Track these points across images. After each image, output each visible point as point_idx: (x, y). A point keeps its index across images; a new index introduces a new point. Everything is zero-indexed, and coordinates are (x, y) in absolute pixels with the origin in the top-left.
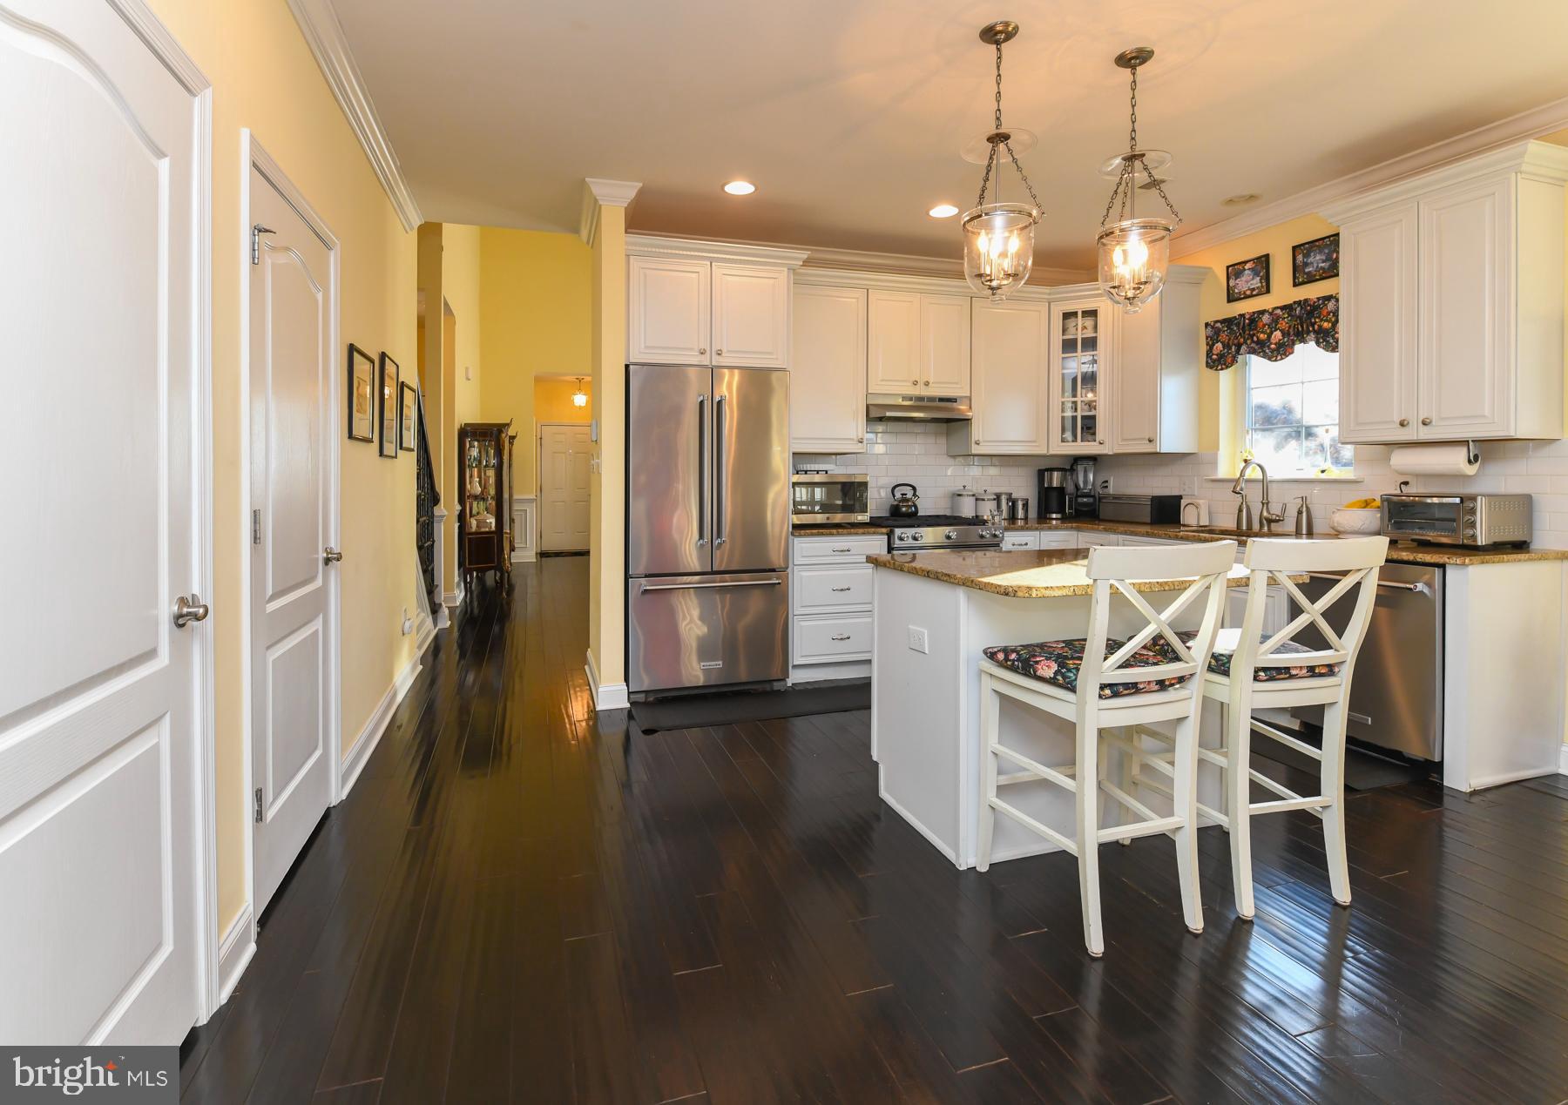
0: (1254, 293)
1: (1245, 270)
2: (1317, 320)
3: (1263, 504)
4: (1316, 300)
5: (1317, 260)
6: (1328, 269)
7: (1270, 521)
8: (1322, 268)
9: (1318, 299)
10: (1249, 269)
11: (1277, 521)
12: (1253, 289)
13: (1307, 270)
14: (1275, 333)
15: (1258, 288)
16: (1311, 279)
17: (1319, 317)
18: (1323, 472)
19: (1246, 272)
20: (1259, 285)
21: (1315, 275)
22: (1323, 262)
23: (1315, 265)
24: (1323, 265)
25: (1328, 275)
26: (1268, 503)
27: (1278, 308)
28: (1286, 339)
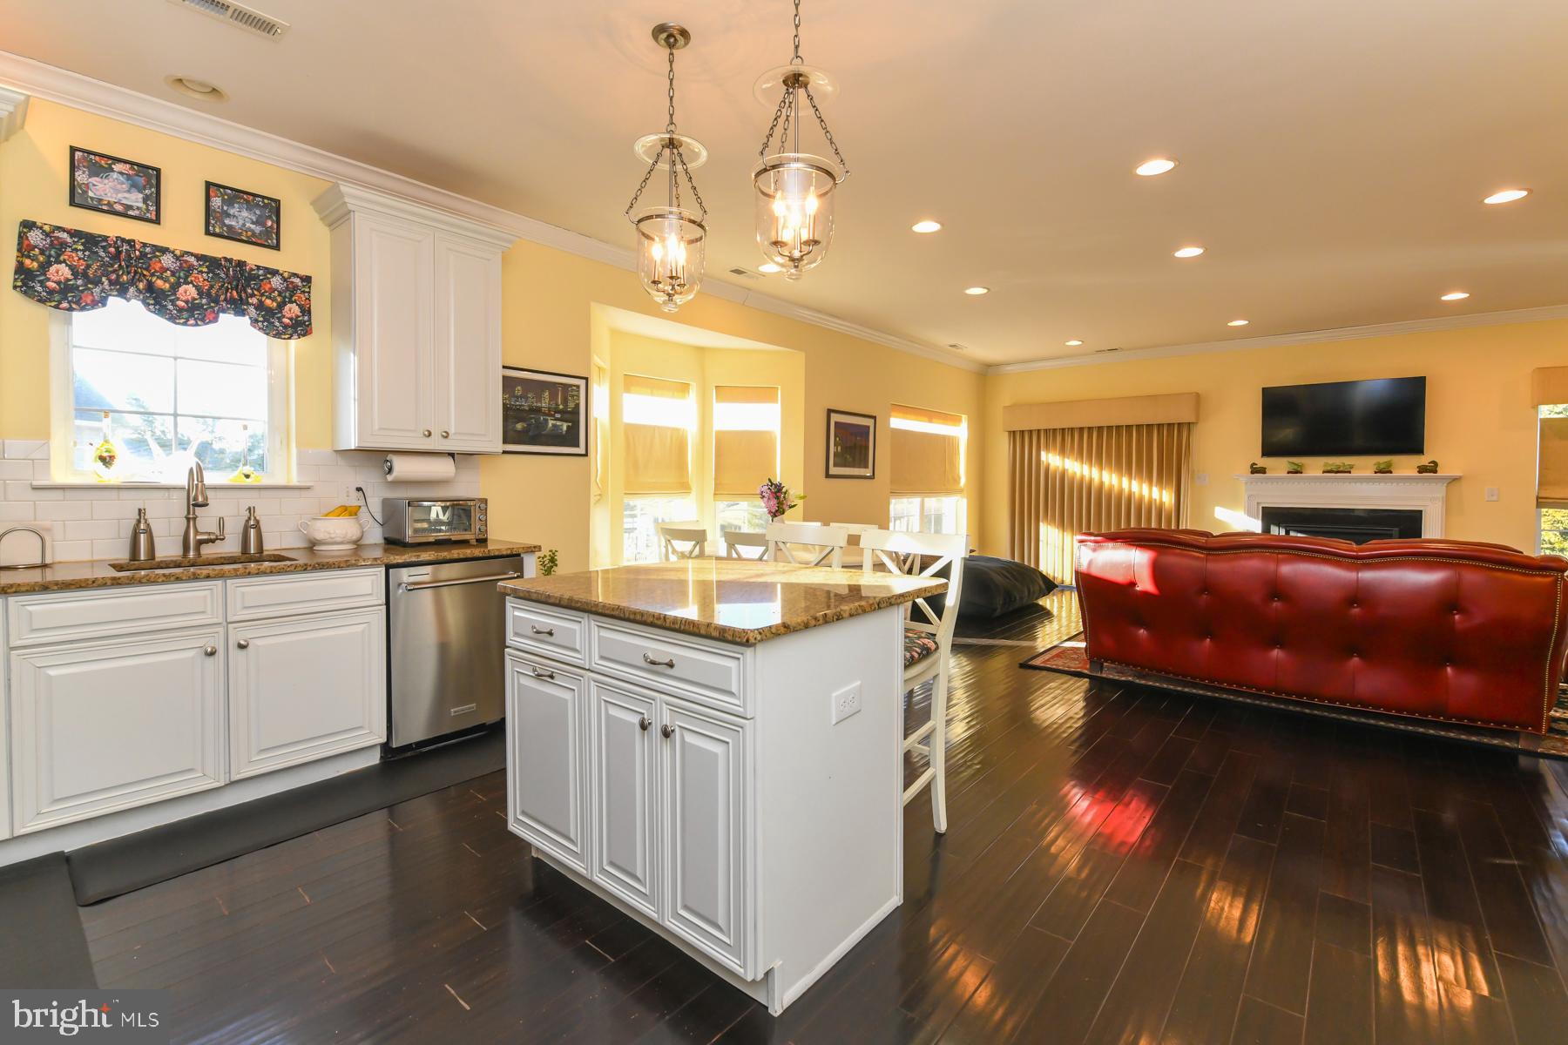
0: (130, 213)
1: (112, 170)
2: (256, 292)
3: (188, 519)
4: (254, 267)
5: (242, 217)
6: (260, 234)
7: (200, 543)
8: (253, 231)
9: (259, 268)
10: (121, 173)
11: (213, 541)
12: (130, 207)
13: (227, 222)
14: (184, 287)
15: (138, 208)
16: (232, 236)
17: (258, 290)
18: (247, 476)
19: (115, 175)
20: (141, 205)
21: (241, 234)
22: (253, 223)
23: (241, 222)
24: (253, 226)
25: (259, 242)
26: (195, 519)
27: (192, 254)
28: (204, 301)
